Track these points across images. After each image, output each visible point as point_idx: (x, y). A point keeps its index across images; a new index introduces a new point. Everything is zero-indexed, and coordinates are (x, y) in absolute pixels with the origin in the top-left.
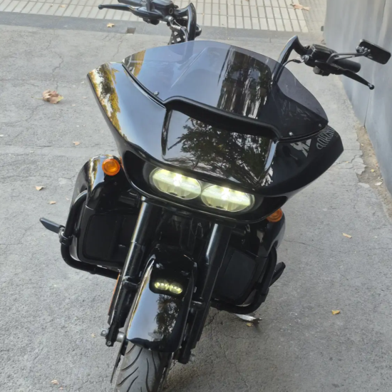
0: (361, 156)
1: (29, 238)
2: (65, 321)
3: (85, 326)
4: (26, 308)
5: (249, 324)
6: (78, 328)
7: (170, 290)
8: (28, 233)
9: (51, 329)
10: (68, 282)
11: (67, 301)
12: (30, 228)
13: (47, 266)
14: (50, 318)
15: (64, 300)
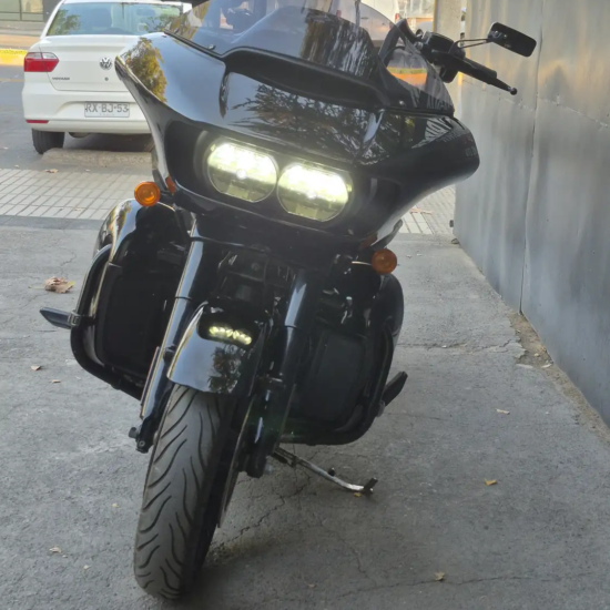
0: (519, 341)
1: (20, 414)
2: (72, 492)
3: (101, 497)
4: (11, 480)
5: (358, 495)
6: (92, 499)
7: (235, 337)
8: (18, 409)
9: (49, 500)
10: (78, 455)
11: (76, 472)
12: (20, 405)
13: (46, 440)
14: (48, 489)
15: (70, 472)
